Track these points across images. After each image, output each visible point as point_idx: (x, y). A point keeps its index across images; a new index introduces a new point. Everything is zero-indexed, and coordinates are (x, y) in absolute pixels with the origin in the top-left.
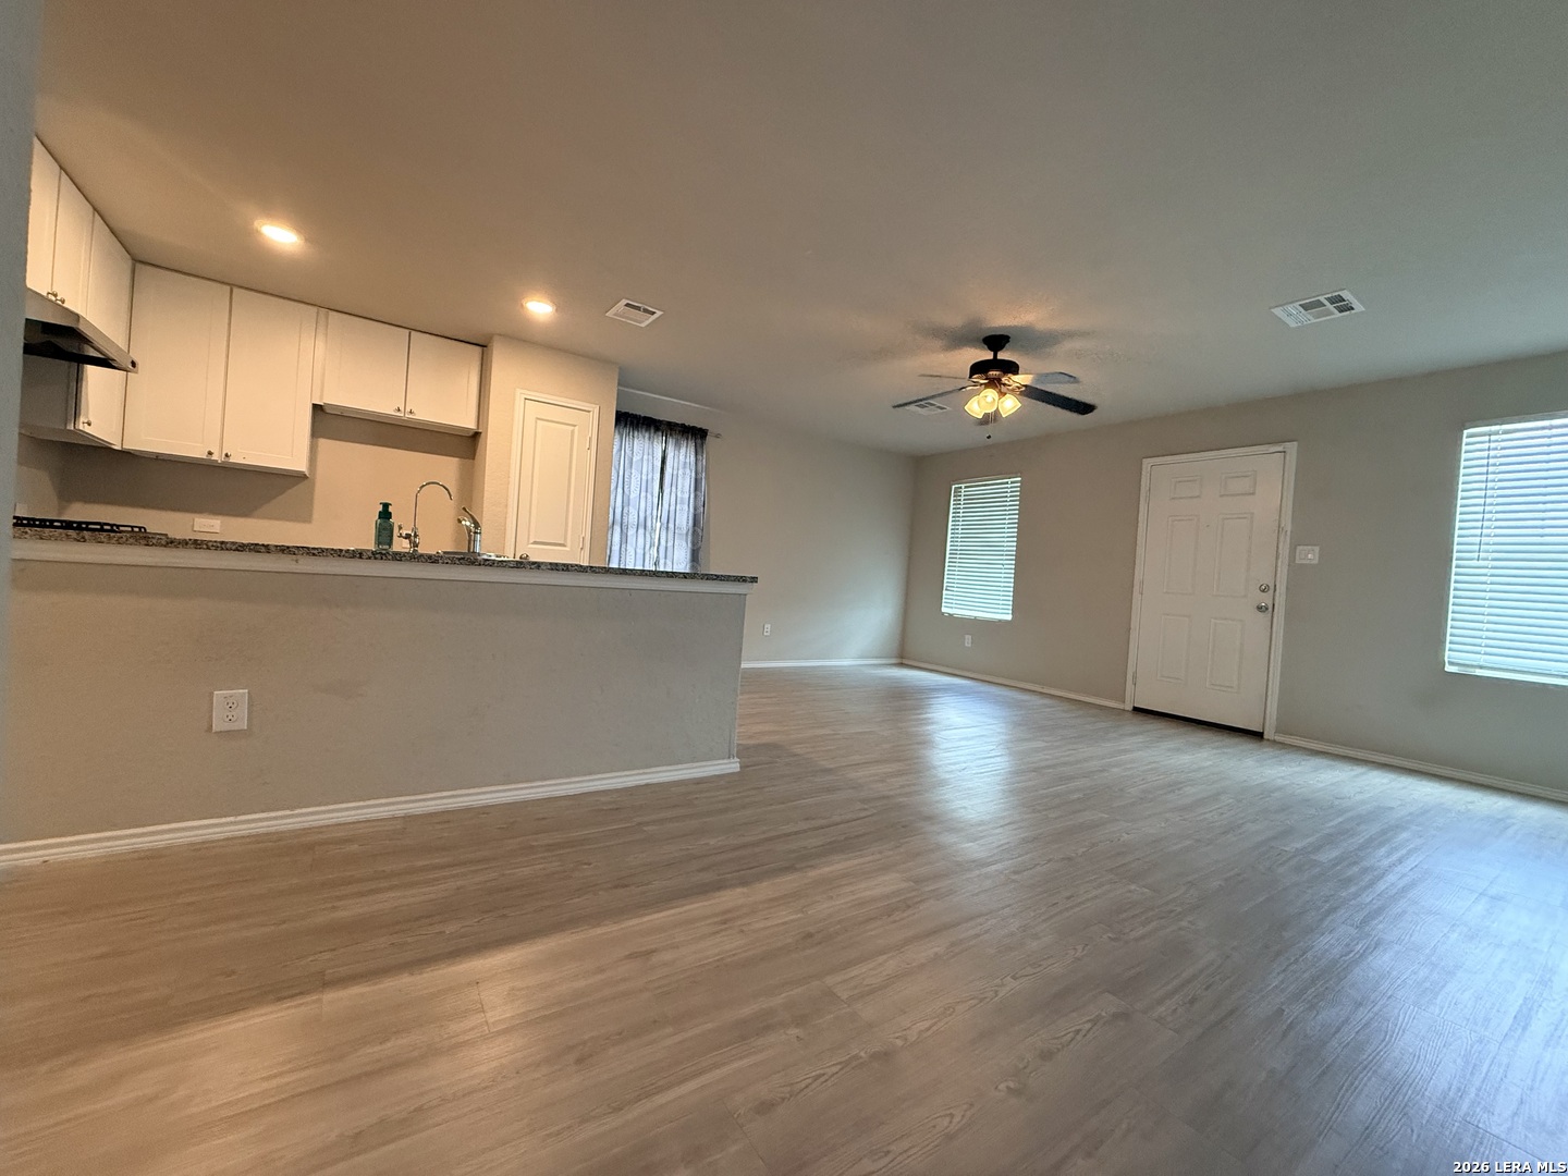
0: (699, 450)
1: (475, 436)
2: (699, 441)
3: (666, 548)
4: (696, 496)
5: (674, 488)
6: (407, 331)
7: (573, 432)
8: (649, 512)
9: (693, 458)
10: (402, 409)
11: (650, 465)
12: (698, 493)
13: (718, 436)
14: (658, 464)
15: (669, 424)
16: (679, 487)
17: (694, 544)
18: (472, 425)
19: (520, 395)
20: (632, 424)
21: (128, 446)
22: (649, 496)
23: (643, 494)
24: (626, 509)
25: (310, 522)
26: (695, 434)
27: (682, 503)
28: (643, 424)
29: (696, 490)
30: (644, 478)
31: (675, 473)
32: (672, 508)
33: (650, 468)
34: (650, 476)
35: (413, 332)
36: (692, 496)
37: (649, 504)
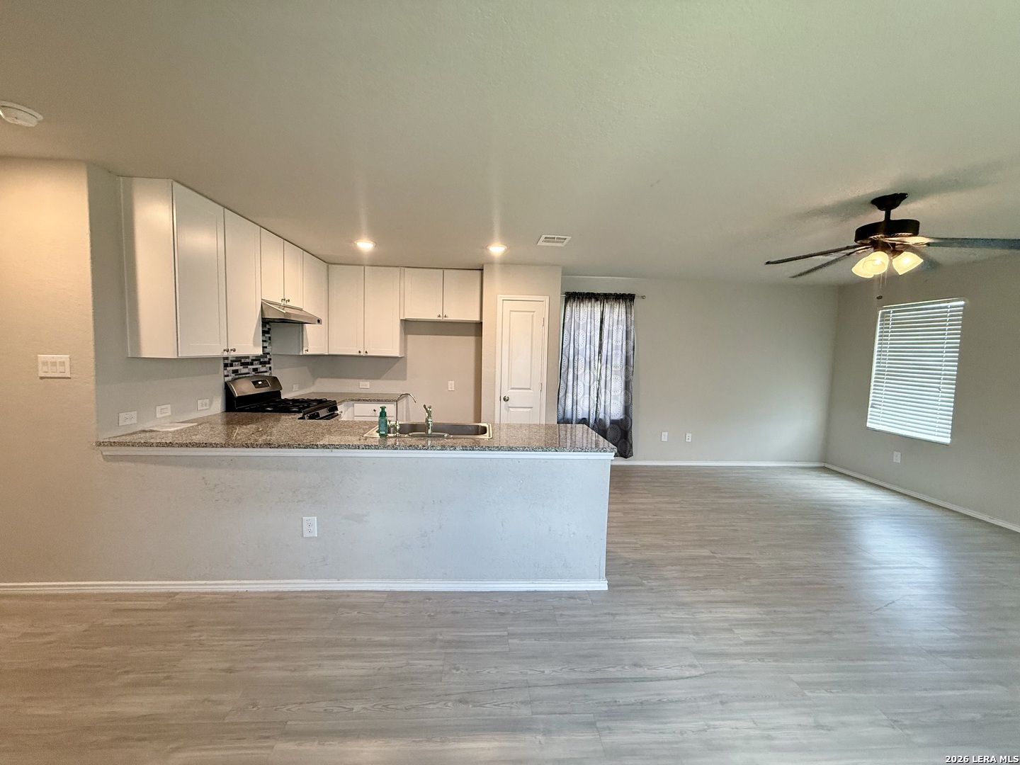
0: (629, 310)
1: (479, 325)
2: (628, 304)
3: (606, 381)
4: (627, 343)
5: (610, 341)
6: (441, 271)
7: (533, 316)
8: (592, 358)
9: (624, 316)
10: (441, 315)
11: (593, 325)
12: (629, 341)
13: (643, 297)
14: (598, 324)
15: (605, 294)
16: (614, 338)
17: (627, 377)
18: (477, 319)
19: (500, 297)
20: (578, 298)
21: (331, 353)
22: (592, 347)
23: (588, 346)
24: (576, 357)
25: (405, 379)
26: (627, 299)
27: (617, 349)
28: (586, 298)
29: (627, 339)
30: (588, 334)
31: (611, 329)
32: (609, 354)
33: (593, 328)
34: (592, 334)
35: (445, 270)
36: (624, 343)
37: (593, 353)
